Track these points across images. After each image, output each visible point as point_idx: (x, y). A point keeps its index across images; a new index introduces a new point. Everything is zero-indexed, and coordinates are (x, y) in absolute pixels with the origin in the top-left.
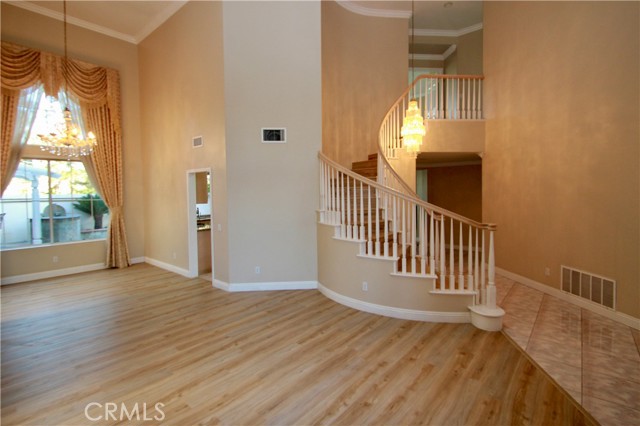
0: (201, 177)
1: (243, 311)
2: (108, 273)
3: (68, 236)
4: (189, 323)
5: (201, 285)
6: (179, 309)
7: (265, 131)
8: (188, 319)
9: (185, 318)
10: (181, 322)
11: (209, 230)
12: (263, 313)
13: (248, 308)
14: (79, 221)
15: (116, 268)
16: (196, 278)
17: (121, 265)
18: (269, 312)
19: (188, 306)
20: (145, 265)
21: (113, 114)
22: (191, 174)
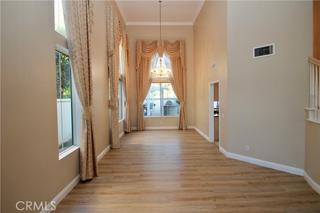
0: (216, 86)
1: (230, 175)
2: (178, 131)
3: (172, 114)
4: (196, 170)
5: (213, 148)
6: (195, 159)
7: (256, 50)
8: (196, 168)
9: (195, 166)
10: (192, 168)
11: (218, 116)
12: (245, 182)
13: (235, 174)
14: (176, 108)
15: (182, 129)
16: (213, 143)
17: (184, 129)
18: (250, 183)
19: (200, 159)
20: (193, 130)
21: (182, 60)
22: (211, 84)
